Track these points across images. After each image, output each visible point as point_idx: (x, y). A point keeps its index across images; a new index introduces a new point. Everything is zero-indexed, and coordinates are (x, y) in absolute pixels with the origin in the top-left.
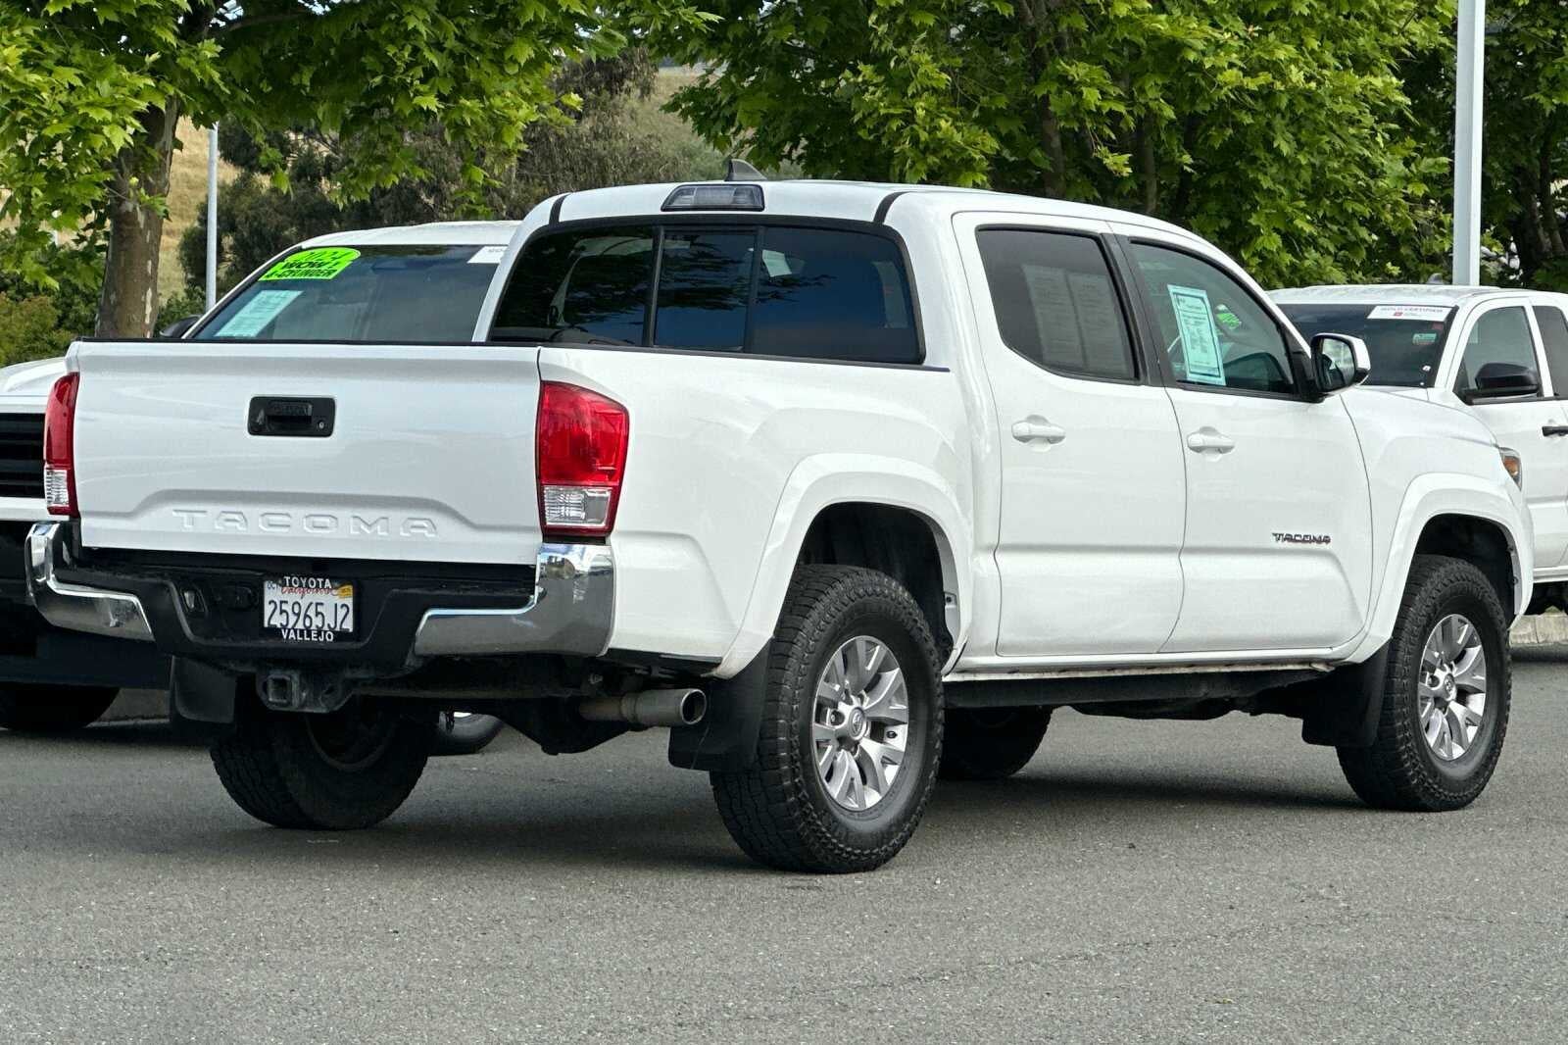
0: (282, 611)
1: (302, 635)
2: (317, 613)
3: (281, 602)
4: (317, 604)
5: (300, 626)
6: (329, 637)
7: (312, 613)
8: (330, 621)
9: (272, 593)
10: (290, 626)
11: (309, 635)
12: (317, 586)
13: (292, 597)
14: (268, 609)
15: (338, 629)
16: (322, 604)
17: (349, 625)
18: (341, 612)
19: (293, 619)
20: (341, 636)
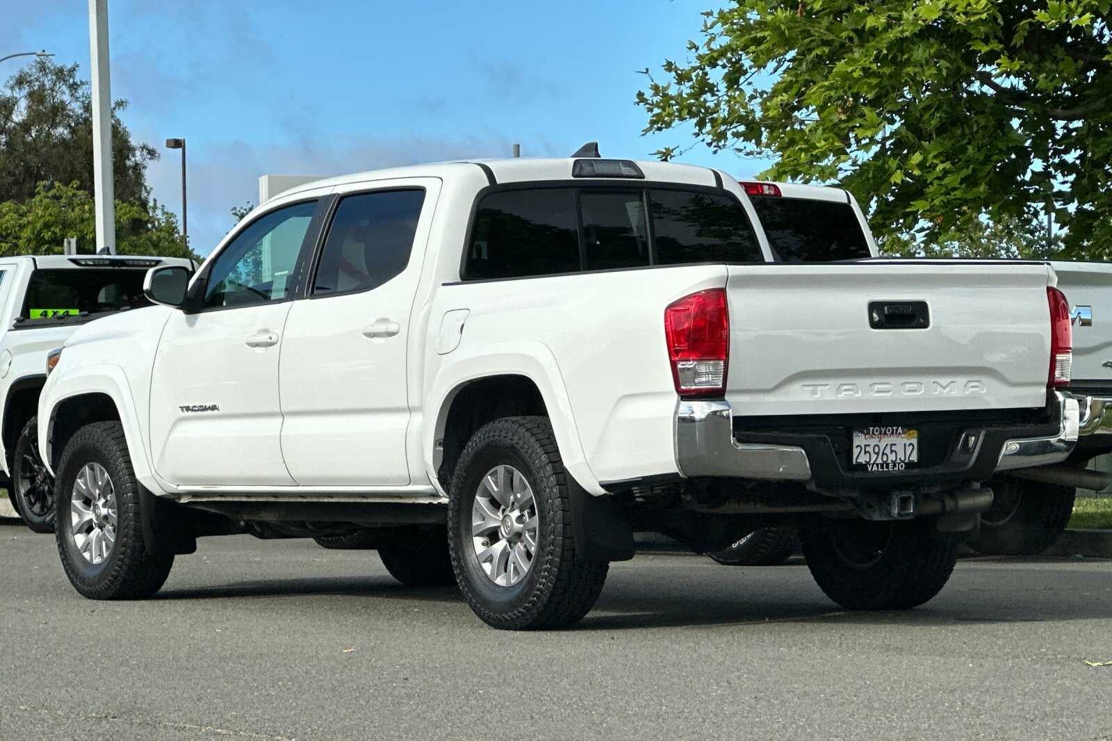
0: (866, 452)
1: (882, 467)
2: (892, 451)
3: (865, 446)
4: (892, 445)
5: (879, 461)
6: (902, 466)
7: (888, 451)
8: (901, 456)
9: (859, 440)
10: (872, 462)
11: (887, 467)
12: (893, 433)
13: (873, 442)
14: (856, 451)
15: (907, 461)
16: (895, 445)
17: (914, 458)
18: (909, 449)
19: (874, 457)
20: (910, 465)
